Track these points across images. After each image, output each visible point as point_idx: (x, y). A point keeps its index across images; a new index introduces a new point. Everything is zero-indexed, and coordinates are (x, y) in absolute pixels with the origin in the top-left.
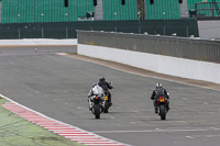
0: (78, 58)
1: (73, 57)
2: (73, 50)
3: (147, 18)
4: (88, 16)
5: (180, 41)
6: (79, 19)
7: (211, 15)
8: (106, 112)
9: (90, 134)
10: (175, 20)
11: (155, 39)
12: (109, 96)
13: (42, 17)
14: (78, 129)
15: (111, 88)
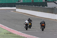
0: (16, 12)
1: (15, 12)
2: (15, 10)
3: (34, 2)
4: (19, 1)
5: (43, 8)
6: (16, 2)
7: (51, 1)
8: (30, 28)
9: (19, 32)
10: (41, 2)
11: (36, 7)
12: (31, 24)
13: (7, 2)
14: (16, 31)
15: (32, 21)
